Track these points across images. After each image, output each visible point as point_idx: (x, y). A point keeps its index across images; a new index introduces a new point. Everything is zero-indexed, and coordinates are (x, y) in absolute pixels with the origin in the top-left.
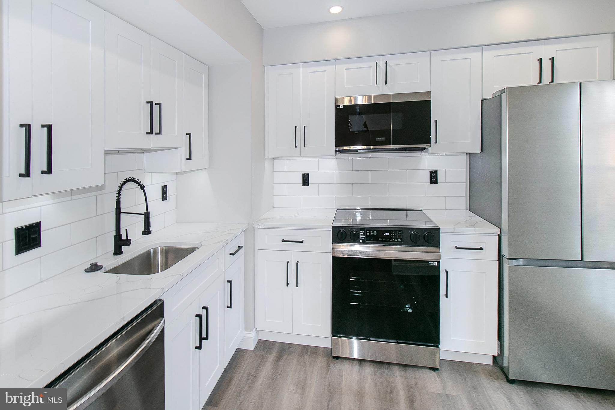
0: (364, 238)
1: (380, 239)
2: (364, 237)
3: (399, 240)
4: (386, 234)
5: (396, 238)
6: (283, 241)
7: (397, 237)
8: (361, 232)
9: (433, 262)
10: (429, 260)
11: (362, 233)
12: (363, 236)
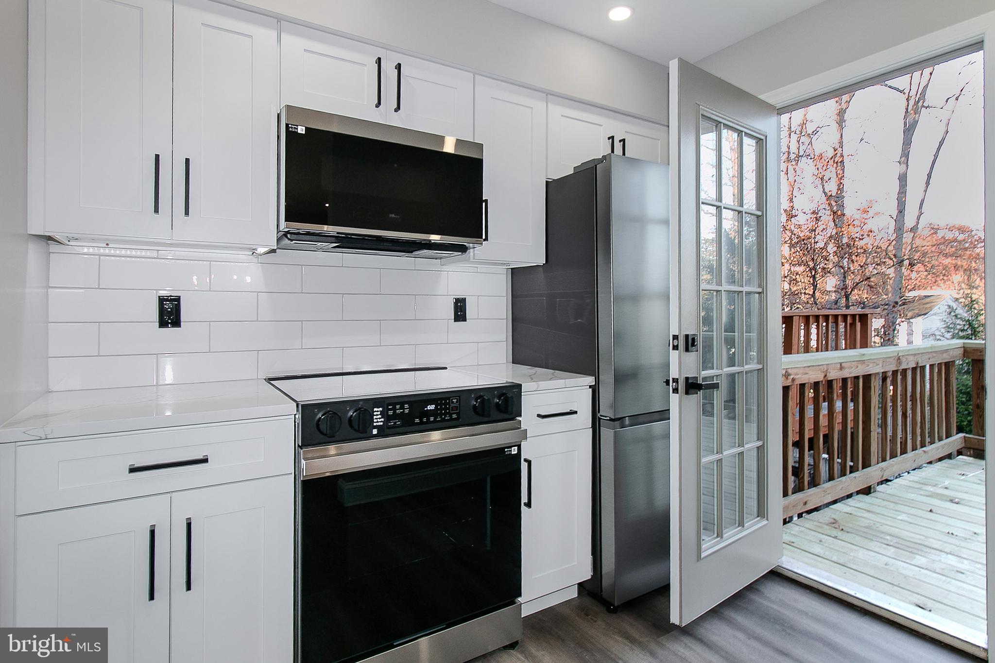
0: (382, 423)
1: (417, 420)
2: (383, 420)
3: (454, 416)
4: (428, 407)
5: (449, 413)
6: (133, 470)
7: (449, 411)
8: (375, 409)
9: (511, 447)
10: (505, 446)
11: (378, 411)
12: (380, 418)
